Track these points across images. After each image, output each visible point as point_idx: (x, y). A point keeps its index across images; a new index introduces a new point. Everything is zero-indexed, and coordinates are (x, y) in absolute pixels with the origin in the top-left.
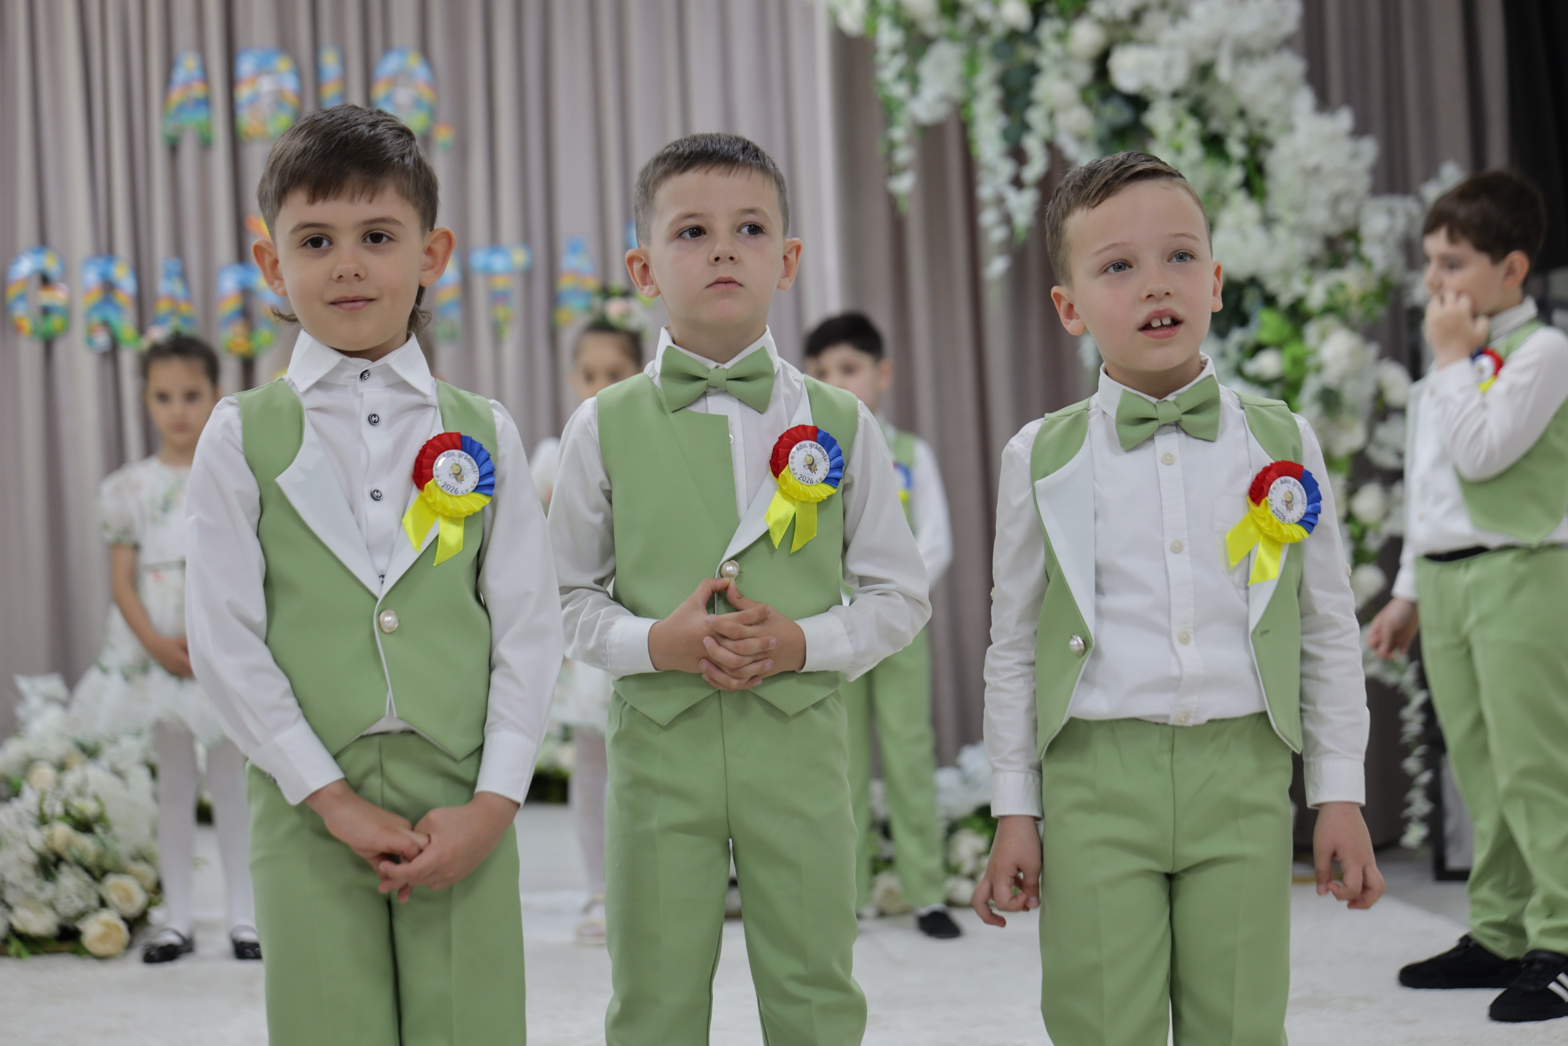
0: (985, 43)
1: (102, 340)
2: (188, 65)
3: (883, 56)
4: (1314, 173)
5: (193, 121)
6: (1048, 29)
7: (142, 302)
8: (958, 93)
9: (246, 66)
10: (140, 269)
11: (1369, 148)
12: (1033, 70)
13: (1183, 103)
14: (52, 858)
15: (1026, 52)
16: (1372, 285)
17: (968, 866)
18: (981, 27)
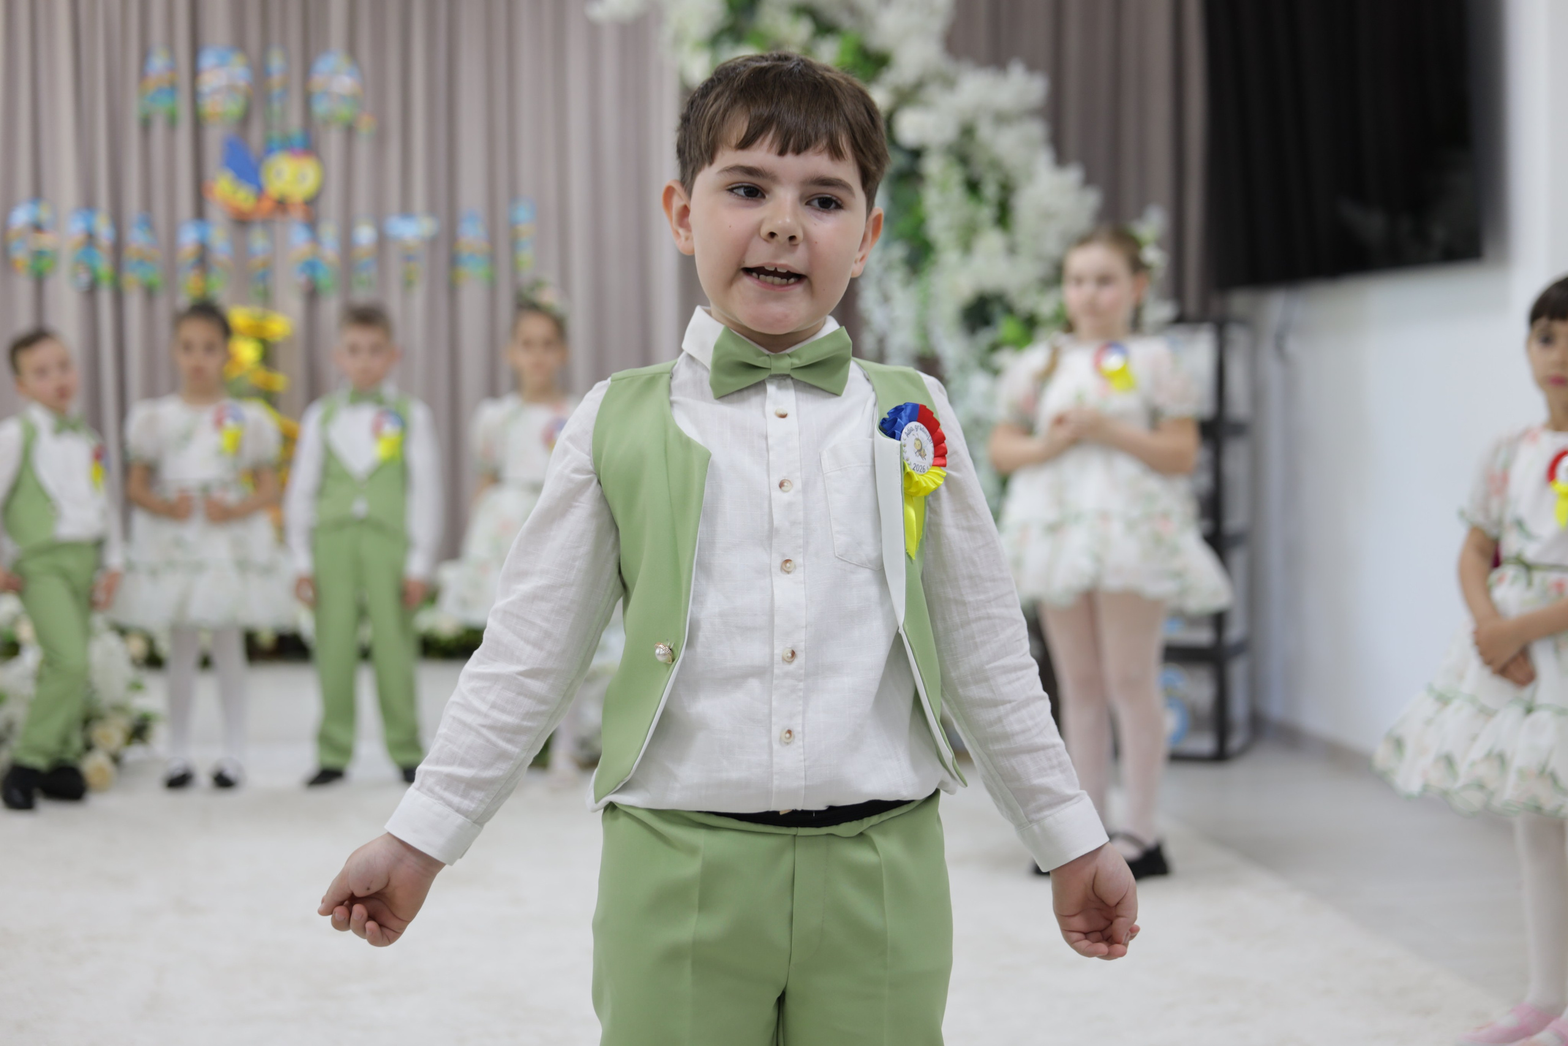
1: (84, 278)
2: (159, 59)
5: (162, 104)
7: (118, 248)
9: (208, 60)
10: (117, 221)
11: (1092, 199)
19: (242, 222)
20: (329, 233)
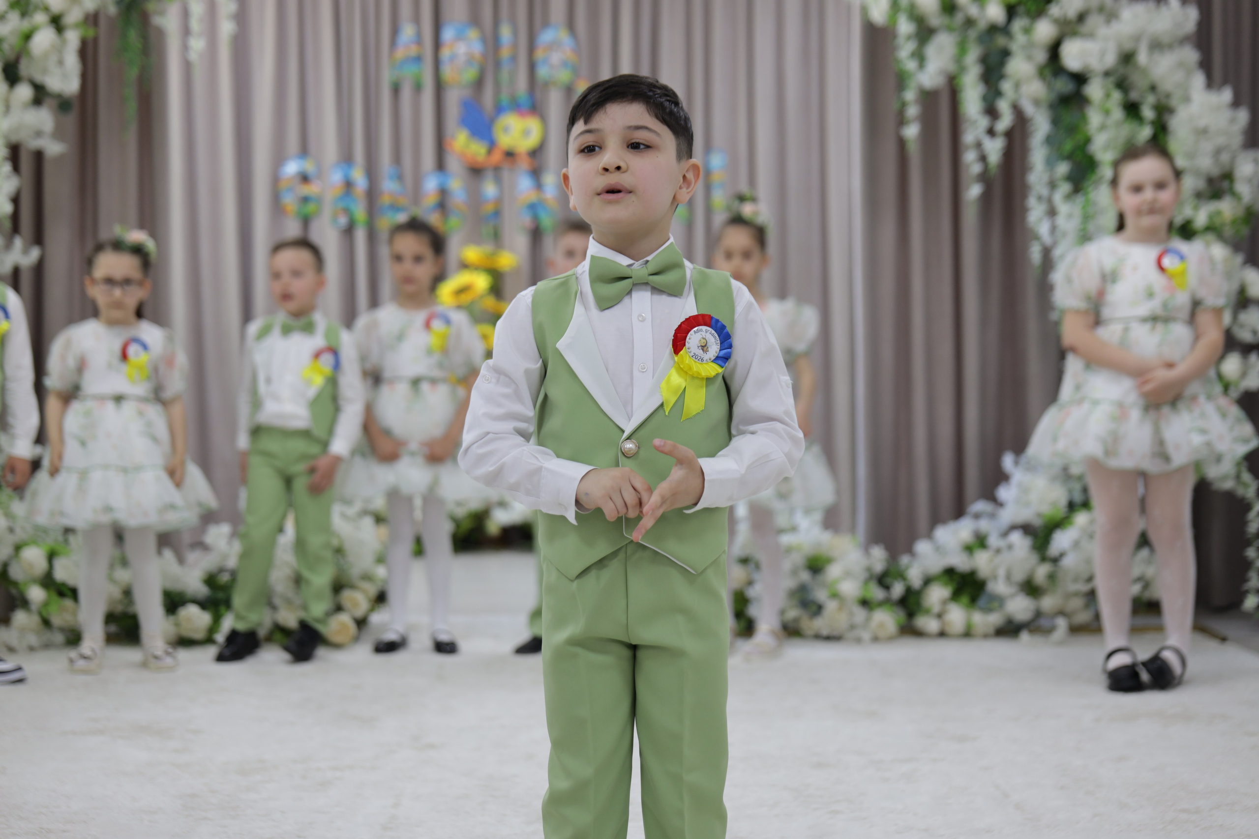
0: (973, 34)
1: (343, 221)
2: (408, 32)
3: (901, 40)
4: (1203, 132)
5: (409, 71)
6: (1018, 25)
7: (372, 194)
8: (951, 67)
9: (448, 34)
10: (371, 172)
11: (1243, 116)
12: (1005, 54)
13: (1111, 79)
15: (1001, 41)
16: (1240, 212)
17: (936, 609)
18: (970, 22)
19: (476, 171)
20: (550, 180)
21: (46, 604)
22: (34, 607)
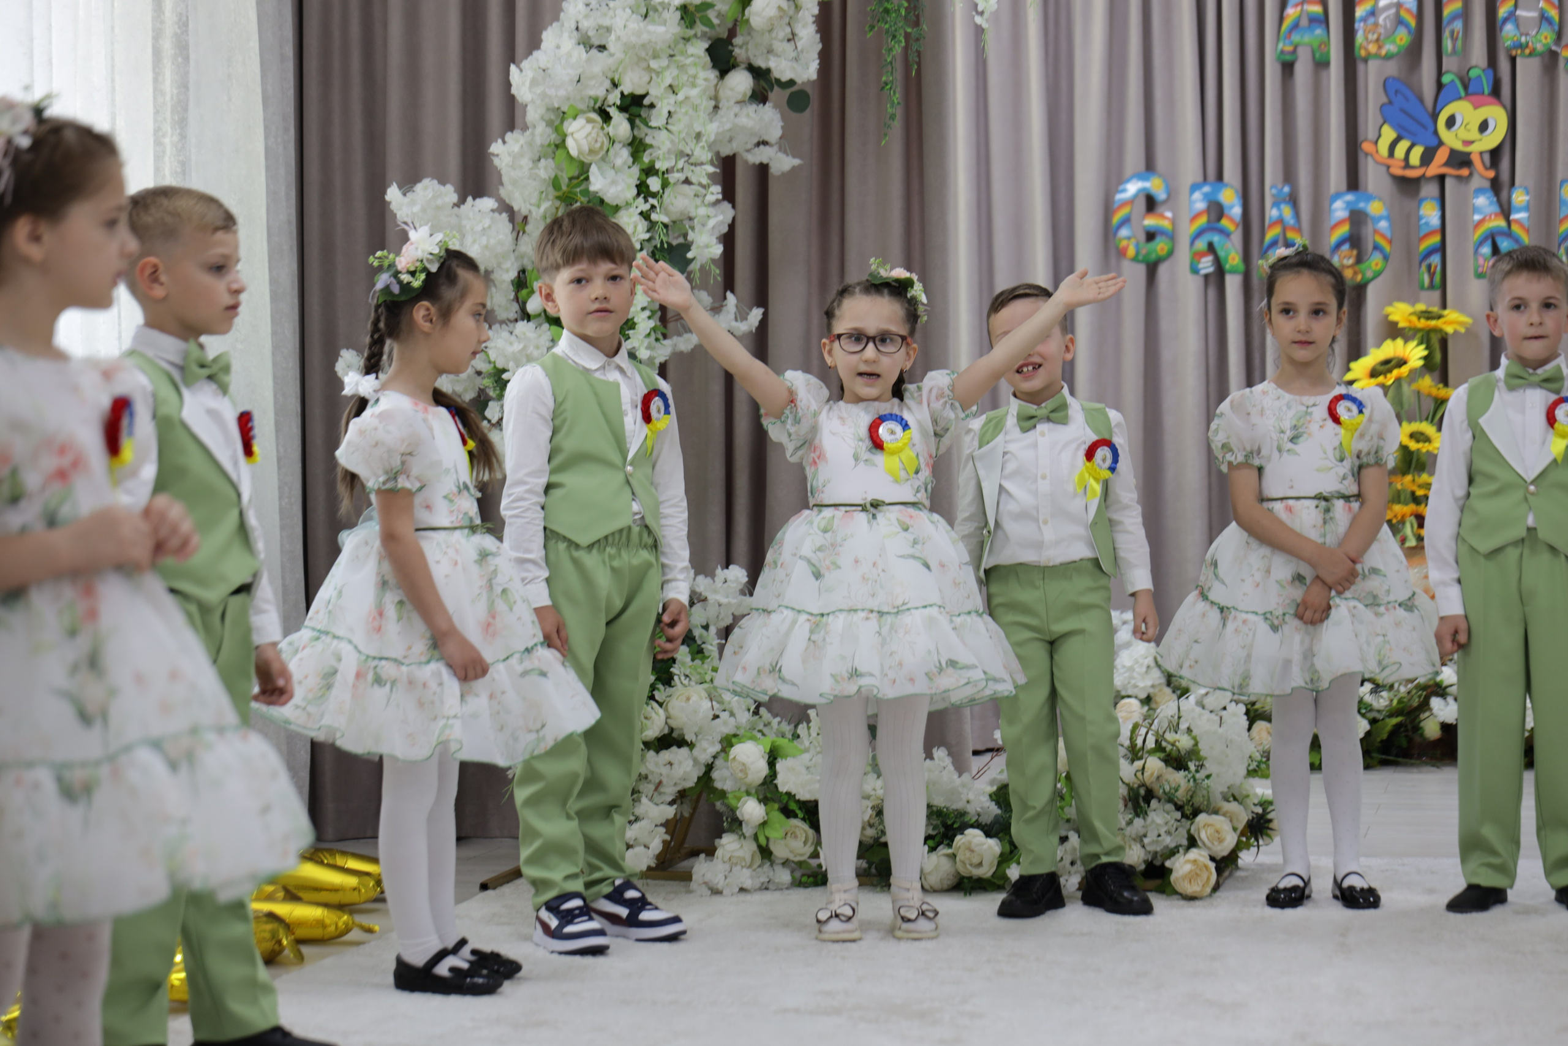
1: (1206, 265)
5: (1309, 38)
7: (1249, 226)
10: (1249, 193)
14: (1142, 791)
19: (1408, 186)
20: (1519, 197)
21: (764, 824)
22: (748, 830)
